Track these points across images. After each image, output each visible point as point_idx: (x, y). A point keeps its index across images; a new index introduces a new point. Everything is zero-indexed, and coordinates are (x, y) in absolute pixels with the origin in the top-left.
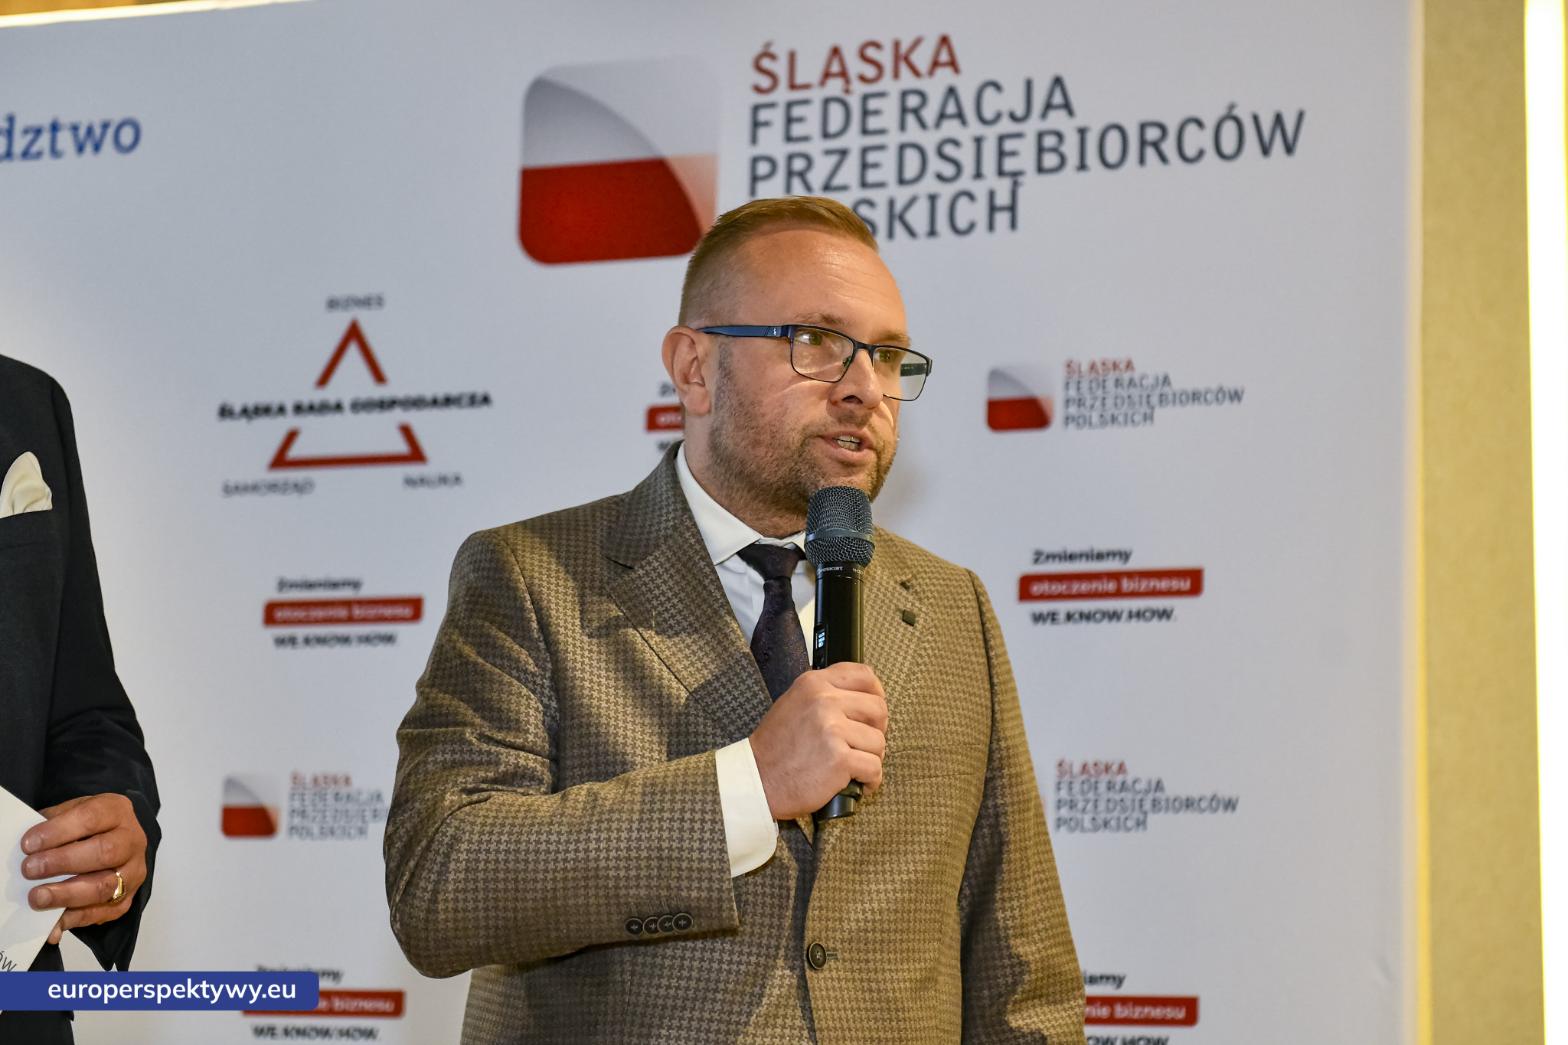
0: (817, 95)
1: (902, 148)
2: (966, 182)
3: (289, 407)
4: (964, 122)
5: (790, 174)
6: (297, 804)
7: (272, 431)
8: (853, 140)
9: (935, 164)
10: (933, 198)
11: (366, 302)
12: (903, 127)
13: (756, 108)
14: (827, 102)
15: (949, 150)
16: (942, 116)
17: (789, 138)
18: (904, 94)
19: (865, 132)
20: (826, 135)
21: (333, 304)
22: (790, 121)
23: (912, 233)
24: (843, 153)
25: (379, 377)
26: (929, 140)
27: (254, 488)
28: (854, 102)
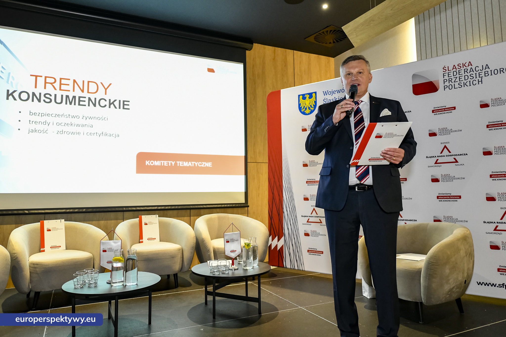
0: (452, 71)
1: (465, 76)
2: (474, 79)
4: (474, 72)
5: (449, 81)
8: (458, 76)
9: (470, 77)
10: (470, 81)
12: (465, 74)
13: (444, 74)
14: (453, 72)
15: (471, 75)
16: (470, 71)
17: (448, 77)
18: (464, 69)
19: (459, 75)
20: (454, 76)
22: (448, 75)
23: (467, 86)
24: (457, 77)
26: (469, 74)
28: (458, 71)
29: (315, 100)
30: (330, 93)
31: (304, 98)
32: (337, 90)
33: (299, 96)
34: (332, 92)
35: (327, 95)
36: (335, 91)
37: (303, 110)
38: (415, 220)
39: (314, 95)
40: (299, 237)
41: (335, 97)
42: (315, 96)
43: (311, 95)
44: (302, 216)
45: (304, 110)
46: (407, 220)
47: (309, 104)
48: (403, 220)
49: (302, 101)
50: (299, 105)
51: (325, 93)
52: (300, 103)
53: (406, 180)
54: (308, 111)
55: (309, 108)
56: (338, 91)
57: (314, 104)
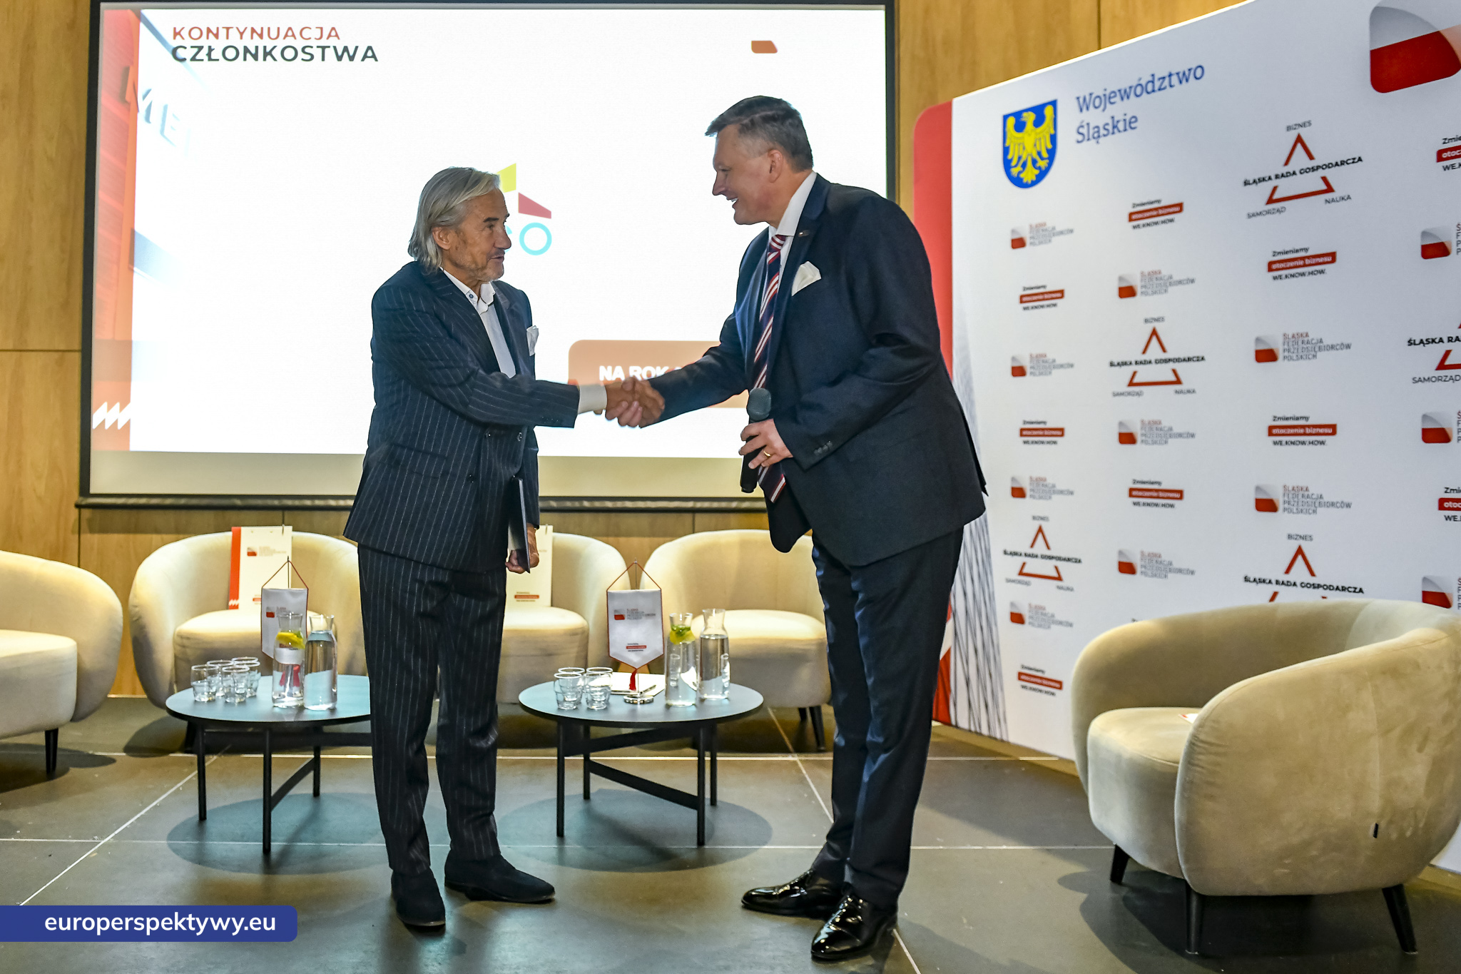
3: (1273, 177)
6: (1286, 347)
7: (1266, 188)
11: (1303, 125)
21: (1289, 128)
25: (1311, 157)
27: (1260, 214)
29: (1052, 132)
30: (1097, 100)
31: (1020, 127)
32: (1120, 91)
33: (1005, 118)
34: (1103, 98)
35: (1088, 108)
36: (1112, 95)
37: (1015, 171)
38: (1357, 590)
39: (1048, 111)
40: (996, 625)
41: (1113, 117)
42: (1053, 116)
43: (1039, 111)
44: (1005, 553)
45: (1019, 168)
46: (1329, 588)
47: (1035, 145)
48: (1319, 586)
49: (1013, 140)
50: (1006, 150)
51: (1084, 104)
52: (1007, 145)
53: (1334, 433)
54: (1029, 175)
55: (1034, 162)
56: (1123, 92)
57: (1050, 146)
